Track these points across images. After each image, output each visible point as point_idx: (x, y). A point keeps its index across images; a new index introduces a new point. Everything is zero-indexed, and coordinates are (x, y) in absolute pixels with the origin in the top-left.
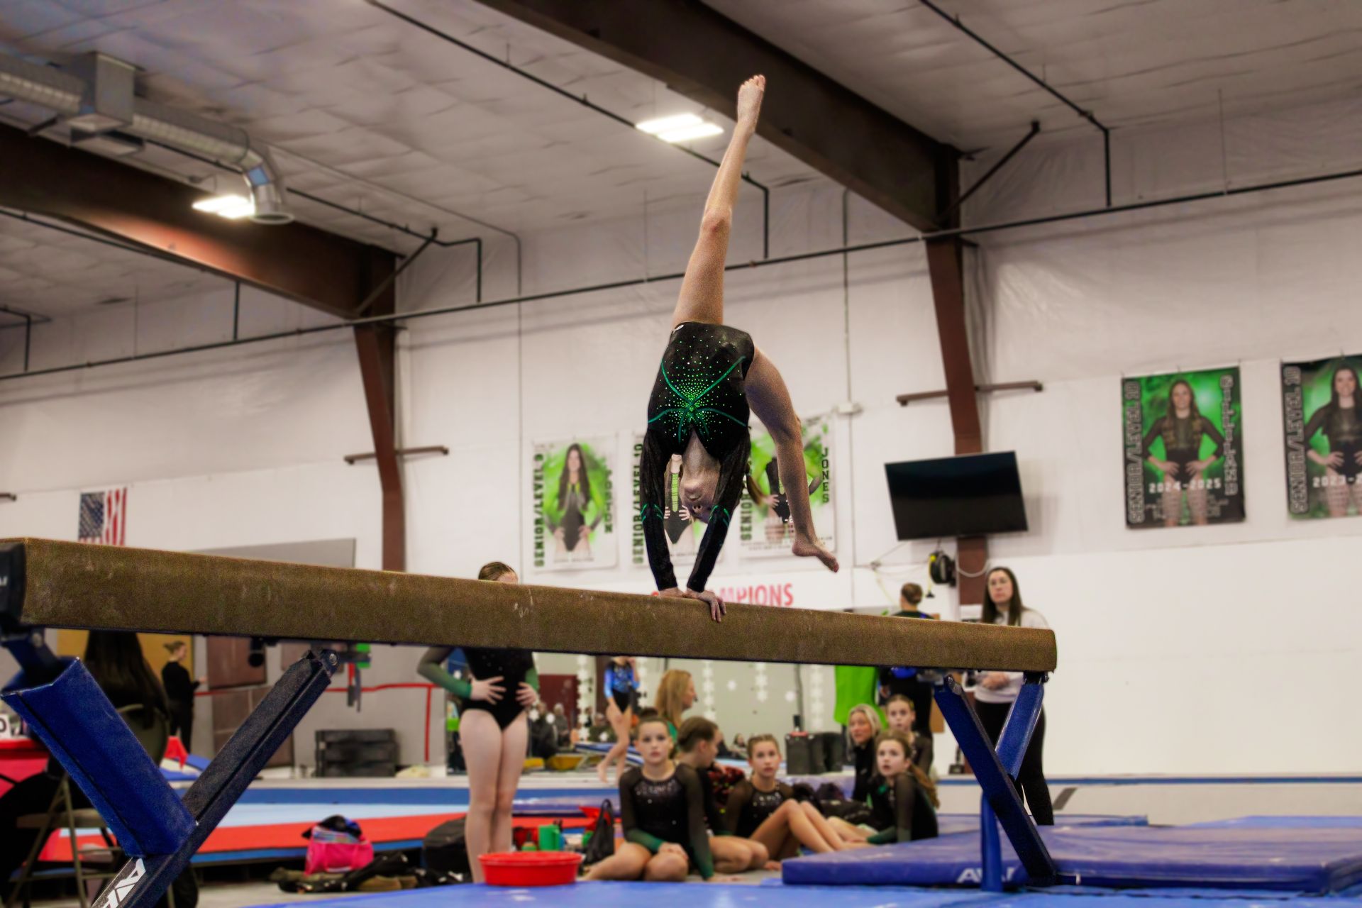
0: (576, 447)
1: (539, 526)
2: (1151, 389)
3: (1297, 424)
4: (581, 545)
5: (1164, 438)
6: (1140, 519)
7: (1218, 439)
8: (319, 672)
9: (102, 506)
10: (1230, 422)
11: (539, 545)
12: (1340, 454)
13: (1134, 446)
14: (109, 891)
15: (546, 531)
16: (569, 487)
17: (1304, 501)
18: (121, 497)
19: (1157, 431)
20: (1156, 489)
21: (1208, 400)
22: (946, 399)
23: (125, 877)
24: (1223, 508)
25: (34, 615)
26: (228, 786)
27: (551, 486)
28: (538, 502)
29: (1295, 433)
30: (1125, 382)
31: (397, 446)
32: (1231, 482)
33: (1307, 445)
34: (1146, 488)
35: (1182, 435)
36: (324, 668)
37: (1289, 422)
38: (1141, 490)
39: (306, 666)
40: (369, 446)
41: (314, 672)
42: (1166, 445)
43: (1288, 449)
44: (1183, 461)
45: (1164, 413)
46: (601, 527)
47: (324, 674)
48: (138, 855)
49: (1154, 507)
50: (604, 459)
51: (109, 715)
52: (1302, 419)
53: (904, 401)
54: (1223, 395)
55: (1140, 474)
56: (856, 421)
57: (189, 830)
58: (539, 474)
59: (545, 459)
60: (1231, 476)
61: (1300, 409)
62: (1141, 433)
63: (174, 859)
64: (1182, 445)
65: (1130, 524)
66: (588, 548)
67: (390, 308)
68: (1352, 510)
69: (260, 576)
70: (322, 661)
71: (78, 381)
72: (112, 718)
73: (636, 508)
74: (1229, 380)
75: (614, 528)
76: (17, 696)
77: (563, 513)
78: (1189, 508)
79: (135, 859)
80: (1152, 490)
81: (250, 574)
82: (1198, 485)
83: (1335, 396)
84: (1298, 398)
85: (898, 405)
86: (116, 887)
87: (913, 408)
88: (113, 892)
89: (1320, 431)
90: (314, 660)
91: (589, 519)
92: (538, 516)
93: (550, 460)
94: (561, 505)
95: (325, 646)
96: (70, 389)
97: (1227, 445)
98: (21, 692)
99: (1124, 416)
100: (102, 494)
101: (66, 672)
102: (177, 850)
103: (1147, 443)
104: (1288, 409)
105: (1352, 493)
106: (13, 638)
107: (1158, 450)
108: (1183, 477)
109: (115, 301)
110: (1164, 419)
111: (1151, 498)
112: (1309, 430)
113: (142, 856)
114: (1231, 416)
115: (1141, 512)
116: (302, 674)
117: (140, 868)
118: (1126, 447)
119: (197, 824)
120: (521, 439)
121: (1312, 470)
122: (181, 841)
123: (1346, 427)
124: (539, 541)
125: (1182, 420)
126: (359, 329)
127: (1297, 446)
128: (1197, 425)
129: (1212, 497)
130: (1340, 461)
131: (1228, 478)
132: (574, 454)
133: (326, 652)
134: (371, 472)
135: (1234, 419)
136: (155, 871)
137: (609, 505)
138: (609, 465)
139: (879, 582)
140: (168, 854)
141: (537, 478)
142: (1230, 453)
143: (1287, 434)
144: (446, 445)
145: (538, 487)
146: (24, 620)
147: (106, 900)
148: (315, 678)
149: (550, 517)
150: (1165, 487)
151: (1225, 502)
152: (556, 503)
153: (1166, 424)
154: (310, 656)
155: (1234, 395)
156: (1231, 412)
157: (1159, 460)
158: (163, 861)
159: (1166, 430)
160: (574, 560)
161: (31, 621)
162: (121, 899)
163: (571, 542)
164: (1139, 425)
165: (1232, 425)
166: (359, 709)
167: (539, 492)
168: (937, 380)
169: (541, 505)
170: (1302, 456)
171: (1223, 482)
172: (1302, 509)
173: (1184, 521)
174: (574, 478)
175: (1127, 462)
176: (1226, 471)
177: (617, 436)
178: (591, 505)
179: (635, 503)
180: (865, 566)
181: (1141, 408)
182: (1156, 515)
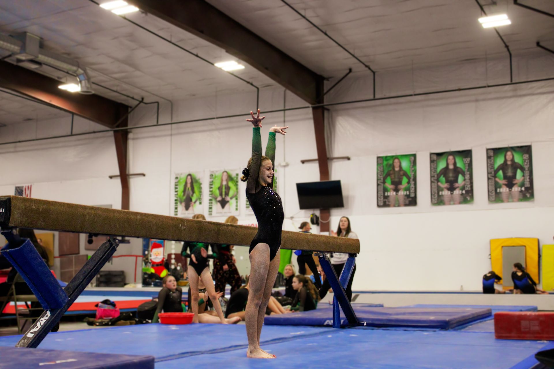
0: (190, 175)
1: (176, 202)
2: (387, 160)
3: (435, 174)
4: (191, 208)
5: (391, 177)
6: (382, 204)
7: (409, 178)
8: (113, 246)
9: (22, 191)
10: (413, 172)
11: (176, 208)
12: (449, 184)
13: (380, 179)
14: (37, 322)
15: (179, 204)
16: (187, 188)
17: (436, 199)
18: (30, 188)
19: (388, 174)
20: (387, 194)
21: (405, 164)
22: (317, 162)
23: (43, 317)
24: (410, 201)
25: (14, 223)
26: (80, 286)
27: (181, 188)
28: (176, 193)
29: (434, 177)
30: (378, 158)
31: (127, 173)
32: (412, 193)
33: (438, 180)
34: (384, 194)
35: (396, 176)
36: (114, 245)
37: (432, 173)
38: (382, 194)
39: (108, 244)
40: (117, 172)
41: (111, 246)
42: (391, 179)
43: (432, 182)
44: (397, 185)
45: (391, 169)
46: (198, 203)
47: (114, 247)
48: (48, 309)
49: (386, 200)
50: (199, 179)
51: (39, 259)
52: (437, 172)
53: (303, 162)
54: (411, 163)
55: (382, 189)
56: (287, 169)
57: (66, 300)
58: (177, 184)
59: (179, 179)
60: (412, 190)
61: (436, 168)
62: (383, 175)
63: (61, 311)
64: (397, 180)
65: (379, 206)
66: (193, 210)
67: (126, 125)
68: (452, 203)
69: (93, 212)
70: (114, 243)
71: (15, 147)
72: (40, 260)
73: (210, 197)
74: (413, 158)
75: (202, 203)
76: (7, 252)
77: (184, 198)
78: (398, 201)
79: (47, 311)
80: (386, 194)
81: (90, 211)
82: (402, 193)
83: (448, 164)
84: (435, 165)
85: (301, 164)
86: (41, 320)
87: (306, 165)
88: (39, 322)
89: (442, 176)
90: (111, 242)
91: (194, 200)
92: (176, 198)
93: (181, 179)
94: (184, 195)
95: (115, 237)
96: (12, 150)
97: (411, 180)
98: (8, 250)
99: (378, 169)
100: (22, 187)
101: (24, 244)
102: (62, 308)
103: (385, 178)
104: (432, 168)
105: (452, 197)
106: (6, 231)
107: (389, 181)
108: (397, 190)
109: (29, 119)
110: (391, 170)
111: (386, 197)
112: (439, 176)
113: (49, 310)
114: (413, 170)
115: (382, 202)
116: (106, 247)
117: (49, 314)
118: (378, 180)
119: (69, 299)
120: (171, 171)
121: (439, 189)
122: (64, 305)
123: (451, 175)
124: (176, 207)
125: (397, 171)
126: (115, 132)
127: (434, 181)
128: (402, 173)
129: (406, 197)
130: (448, 186)
131: (411, 191)
132: (189, 177)
133: (115, 240)
134: (118, 182)
135: (414, 171)
136: (54, 315)
137: (201, 195)
138: (201, 181)
139: (293, 224)
140: (58, 309)
141: (176, 185)
142: (412, 183)
143: (431, 177)
144: (144, 173)
145: (176, 188)
146: (10, 225)
147: (36, 325)
148: (111, 249)
149: (180, 199)
150: (390, 193)
151: (410, 199)
152: (182, 194)
153: (391, 172)
154: (109, 241)
155: (414, 163)
156: (413, 169)
157: (388, 184)
158: (57, 311)
159: (391, 174)
160: (188, 214)
161: (13, 225)
162: (42, 325)
163: (187, 207)
164: (382, 173)
165: (413, 173)
166: (112, 264)
167: (177, 190)
168: (314, 154)
169: (177, 195)
170: (436, 184)
171: (410, 192)
172: (436, 202)
173: (396, 205)
174: (189, 185)
175: (378, 185)
176: (411, 189)
177: (204, 171)
178: (195, 195)
179: (210, 194)
180: (288, 218)
181: (383, 167)
182: (387, 203)
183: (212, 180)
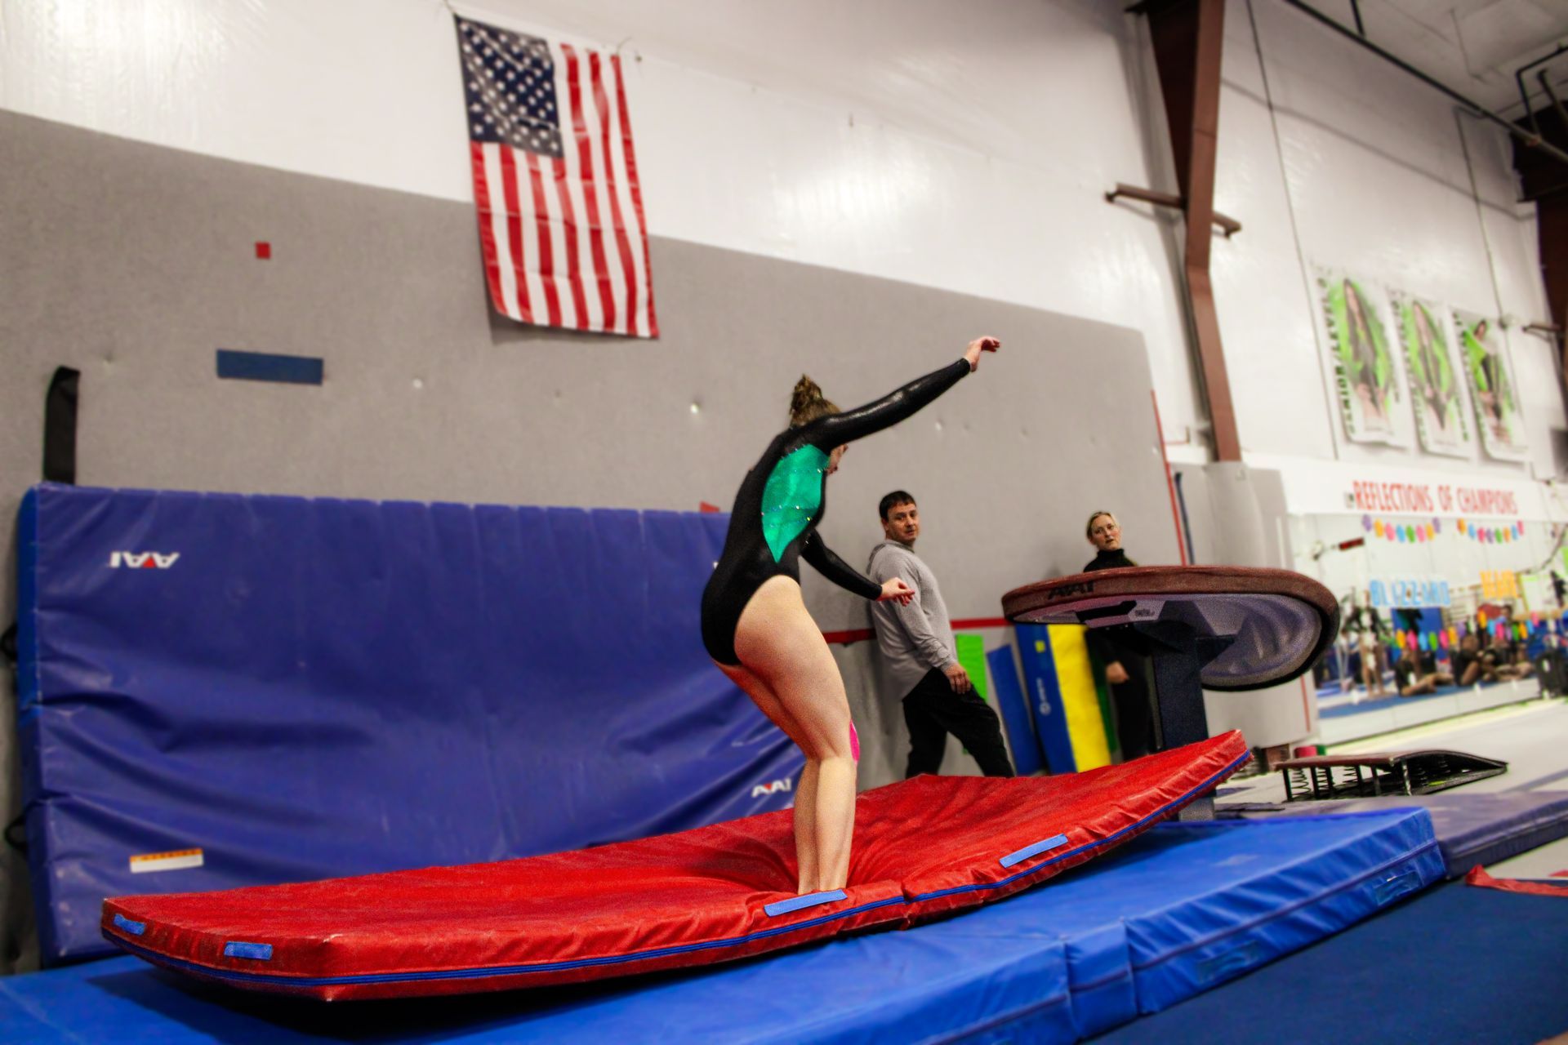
0: (1346, 280)
1: (1341, 377)
4: (1382, 411)
16: (1357, 333)
28: (1334, 343)
53: (1525, 329)
58: (1325, 303)
59: (1328, 286)
66: (1388, 418)
75: (1401, 398)
77: (1359, 365)
87: (1531, 338)
91: (1382, 379)
92: (1337, 363)
93: (1332, 290)
94: (1354, 354)
120: (1299, 251)
124: (1343, 397)
132: (1350, 292)
141: (1327, 311)
145: (1330, 324)
152: (1350, 349)
167: (1333, 330)
169: (1337, 349)
174: (1358, 323)
177: (1373, 280)
178: (1378, 362)
183: (1400, 320)
